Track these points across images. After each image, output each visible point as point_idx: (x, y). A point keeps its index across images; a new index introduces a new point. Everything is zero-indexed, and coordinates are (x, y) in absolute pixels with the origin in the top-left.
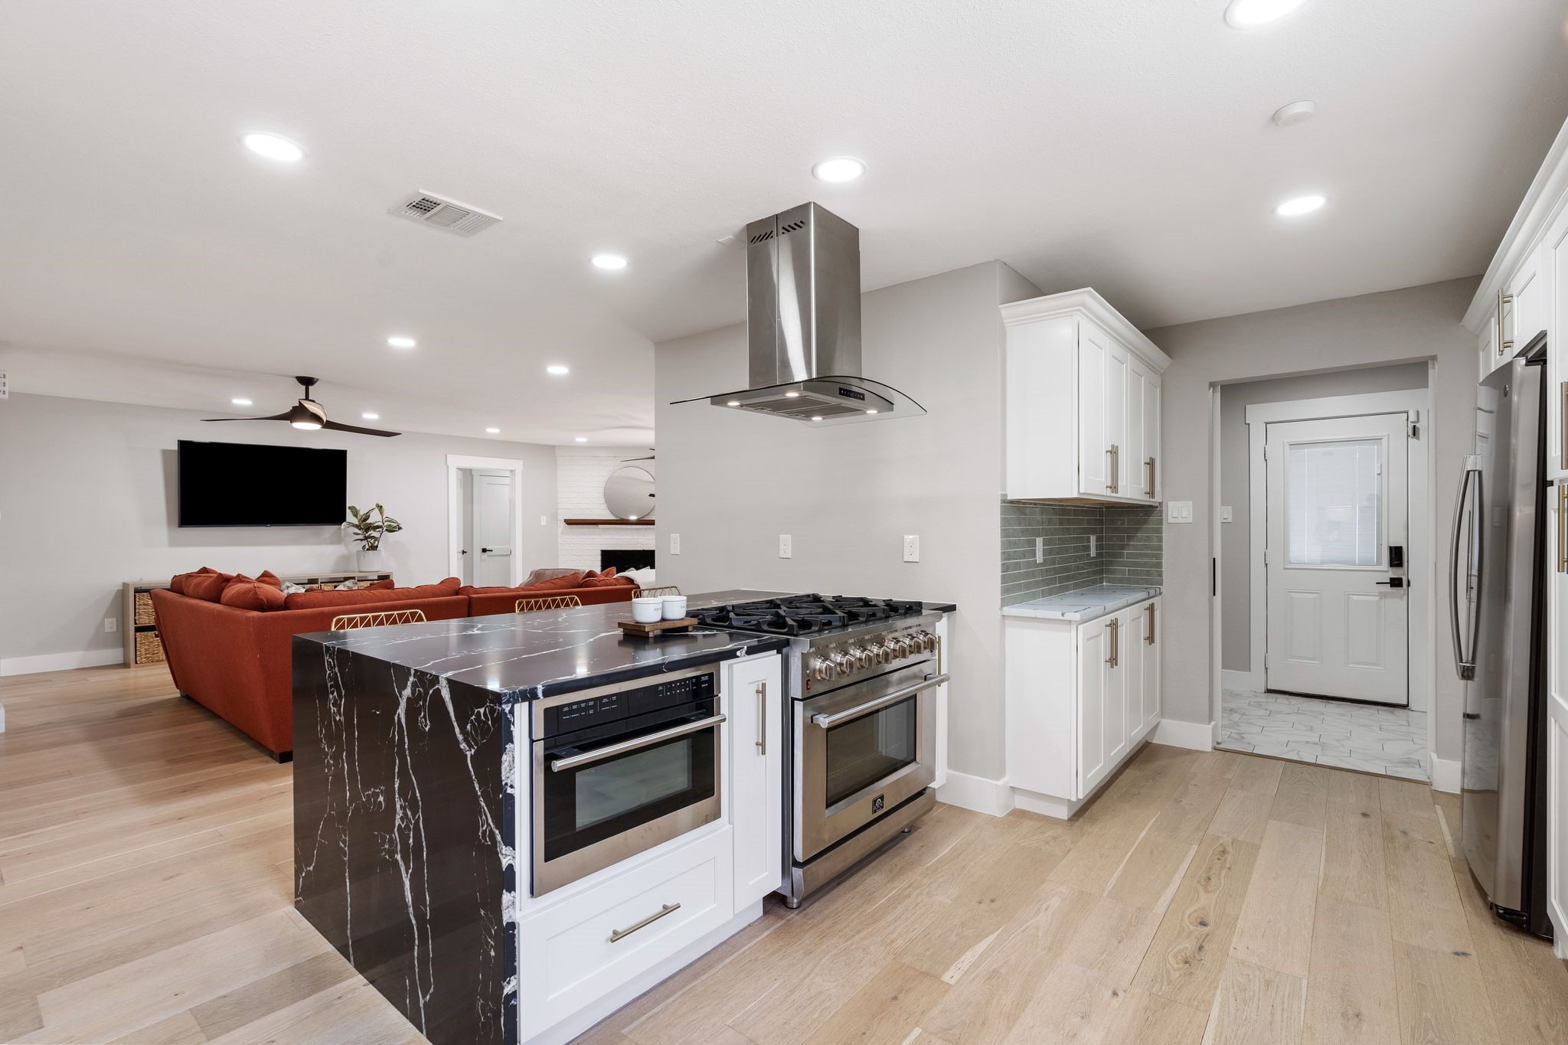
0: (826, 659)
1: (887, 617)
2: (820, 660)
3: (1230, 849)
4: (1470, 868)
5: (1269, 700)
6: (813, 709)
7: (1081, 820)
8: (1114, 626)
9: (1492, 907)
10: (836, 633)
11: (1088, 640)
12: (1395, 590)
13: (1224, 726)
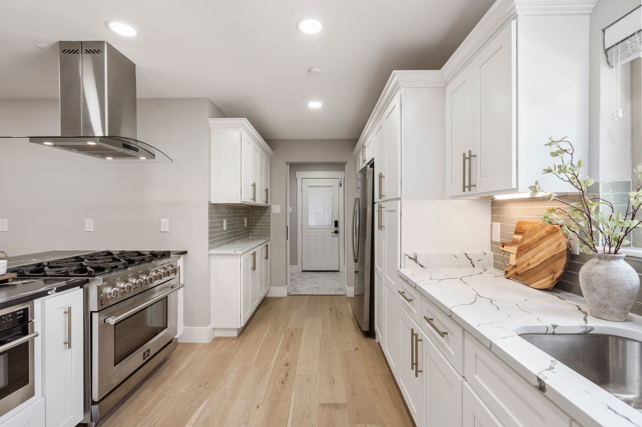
0: (114, 287)
1: (151, 260)
2: (110, 288)
3: (294, 333)
4: (357, 320)
5: (303, 274)
6: (106, 315)
7: (242, 335)
8: (254, 254)
9: (363, 331)
10: (120, 272)
11: (245, 261)
12: (336, 234)
13: (290, 286)
